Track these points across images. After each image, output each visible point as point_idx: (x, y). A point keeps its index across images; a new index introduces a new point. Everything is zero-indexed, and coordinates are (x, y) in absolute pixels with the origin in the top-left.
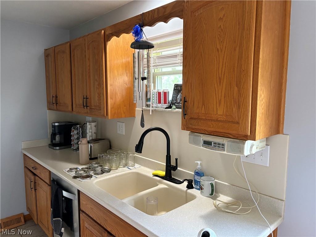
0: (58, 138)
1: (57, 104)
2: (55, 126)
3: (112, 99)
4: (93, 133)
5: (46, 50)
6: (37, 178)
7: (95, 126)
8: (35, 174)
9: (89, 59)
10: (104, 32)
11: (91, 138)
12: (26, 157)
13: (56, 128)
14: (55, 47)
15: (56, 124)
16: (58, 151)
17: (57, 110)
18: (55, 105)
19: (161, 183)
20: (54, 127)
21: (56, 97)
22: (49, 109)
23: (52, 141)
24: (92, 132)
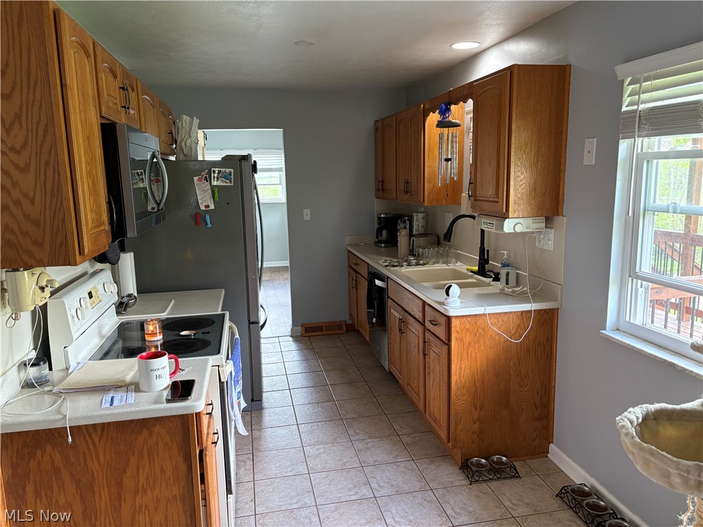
0: (384, 233)
1: (383, 190)
2: (381, 218)
3: (430, 183)
4: (420, 225)
5: (376, 121)
6: (358, 275)
7: (423, 218)
8: (356, 272)
9: (411, 137)
10: (424, 106)
11: (417, 233)
12: (350, 254)
13: (382, 220)
14: (384, 119)
15: (382, 216)
16: (383, 249)
17: (383, 198)
18: (381, 191)
19: (472, 277)
20: (379, 219)
21: (383, 182)
22: (377, 198)
23: (377, 237)
24: (418, 225)
